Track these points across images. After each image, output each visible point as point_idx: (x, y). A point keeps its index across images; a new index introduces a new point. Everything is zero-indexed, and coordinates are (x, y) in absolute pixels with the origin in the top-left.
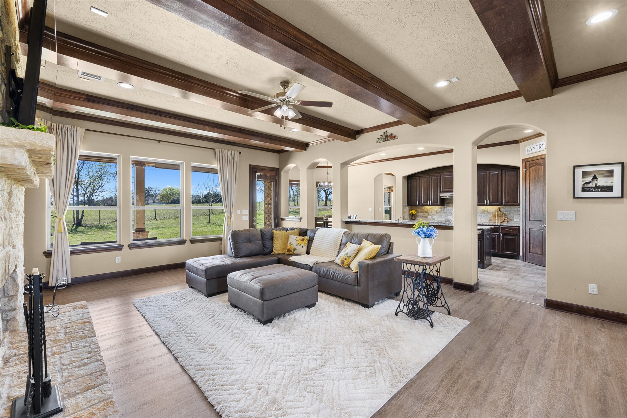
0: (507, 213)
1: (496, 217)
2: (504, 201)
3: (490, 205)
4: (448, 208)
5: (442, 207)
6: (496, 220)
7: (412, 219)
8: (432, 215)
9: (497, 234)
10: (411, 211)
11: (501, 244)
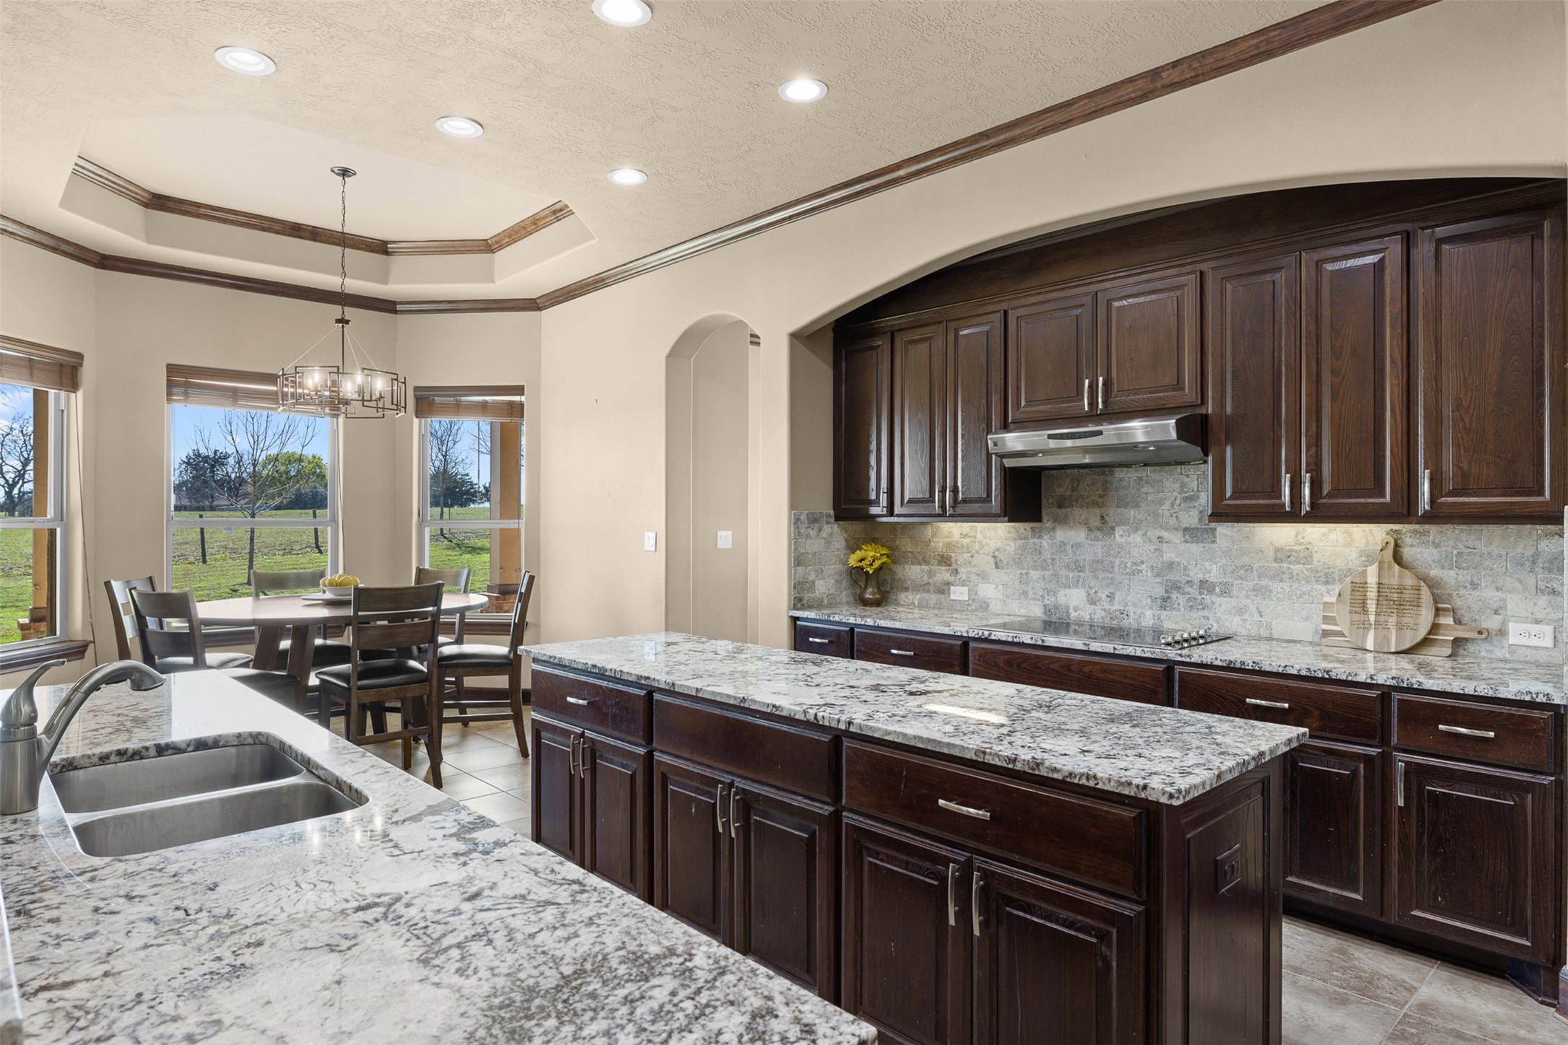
0: (1449, 576)
1: (1372, 606)
2: (1426, 487)
3: (1319, 514)
4: (1062, 534)
5: (1028, 525)
6: (1365, 626)
7: (866, 603)
8: (974, 578)
9: (1368, 760)
10: (859, 554)
11: (1395, 841)
